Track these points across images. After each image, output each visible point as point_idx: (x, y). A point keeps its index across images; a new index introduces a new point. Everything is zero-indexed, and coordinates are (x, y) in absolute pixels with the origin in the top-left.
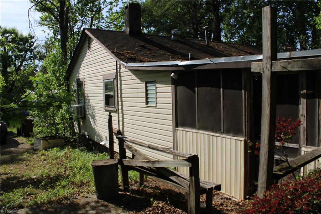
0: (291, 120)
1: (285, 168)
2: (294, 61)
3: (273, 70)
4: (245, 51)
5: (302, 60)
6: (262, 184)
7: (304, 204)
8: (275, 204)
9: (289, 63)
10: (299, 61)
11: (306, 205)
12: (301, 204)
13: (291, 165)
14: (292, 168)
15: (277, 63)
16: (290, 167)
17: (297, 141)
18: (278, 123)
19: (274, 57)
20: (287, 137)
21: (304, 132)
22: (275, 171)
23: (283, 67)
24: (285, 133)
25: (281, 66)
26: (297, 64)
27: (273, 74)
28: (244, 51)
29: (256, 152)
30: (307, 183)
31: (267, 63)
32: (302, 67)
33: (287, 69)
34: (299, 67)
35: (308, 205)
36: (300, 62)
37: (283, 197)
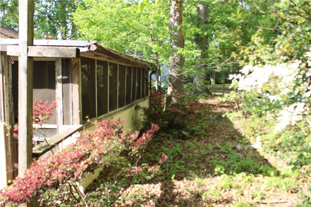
0: (48, 103)
1: (44, 147)
2: (48, 48)
3: (29, 55)
4: (5, 34)
5: (55, 48)
6: (23, 164)
7: (59, 174)
8: (35, 179)
9: (44, 49)
10: (53, 48)
11: (61, 174)
12: (57, 174)
13: (49, 143)
14: (50, 146)
15: (33, 48)
16: (48, 145)
17: (55, 122)
18: (36, 105)
19: (30, 43)
20: (45, 118)
21: (61, 113)
22: (35, 151)
23: (39, 53)
24: (43, 115)
25: (37, 52)
26: (51, 51)
27: (30, 58)
28: (3, 35)
29: (15, 135)
30: (61, 155)
31: (23, 48)
32: (56, 54)
33: (42, 55)
34: (53, 54)
35: (63, 173)
36: (54, 50)
37: (42, 171)
